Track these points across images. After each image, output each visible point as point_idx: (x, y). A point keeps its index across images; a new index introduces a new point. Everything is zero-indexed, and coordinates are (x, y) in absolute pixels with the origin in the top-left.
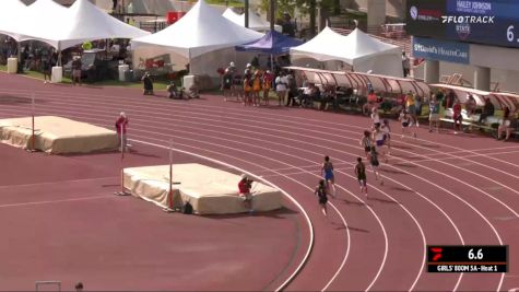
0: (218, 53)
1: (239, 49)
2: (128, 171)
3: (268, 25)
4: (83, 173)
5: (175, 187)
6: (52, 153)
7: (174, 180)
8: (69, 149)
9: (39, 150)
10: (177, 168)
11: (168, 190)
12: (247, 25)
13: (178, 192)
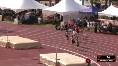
0: (73, 14)
1: (80, 12)
2: (41, 55)
3: (91, 4)
4: (25, 56)
5: (58, 61)
6: (15, 49)
7: (57, 59)
8: (20, 47)
9: (10, 48)
10: (58, 54)
11: (55, 62)
12: (83, 4)
13: (59, 63)
